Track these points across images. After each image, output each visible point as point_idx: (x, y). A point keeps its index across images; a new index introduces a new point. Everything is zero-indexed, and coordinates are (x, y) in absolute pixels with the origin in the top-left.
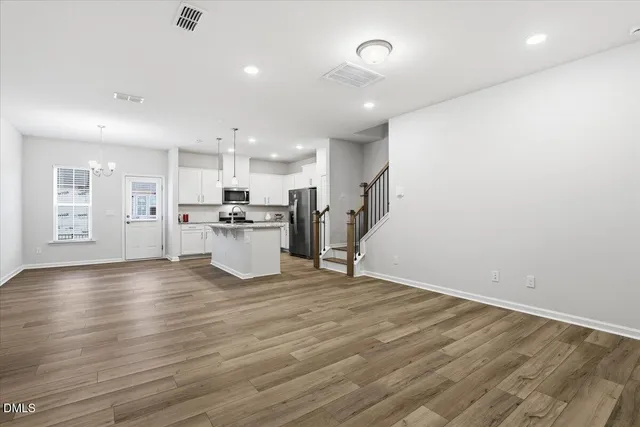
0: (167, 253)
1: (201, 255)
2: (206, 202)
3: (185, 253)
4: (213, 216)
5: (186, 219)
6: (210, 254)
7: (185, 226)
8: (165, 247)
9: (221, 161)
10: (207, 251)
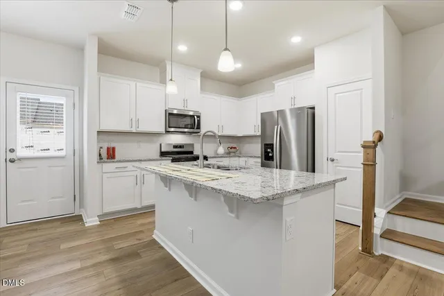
0: (82, 206)
1: (136, 209)
2: (142, 128)
3: (107, 209)
4: (152, 149)
5: (111, 154)
6: (153, 206)
7: (109, 167)
8: (78, 196)
9: (163, 72)
10: (146, 203)
